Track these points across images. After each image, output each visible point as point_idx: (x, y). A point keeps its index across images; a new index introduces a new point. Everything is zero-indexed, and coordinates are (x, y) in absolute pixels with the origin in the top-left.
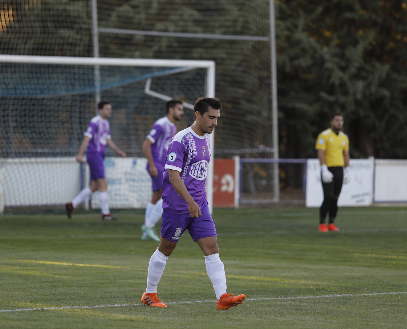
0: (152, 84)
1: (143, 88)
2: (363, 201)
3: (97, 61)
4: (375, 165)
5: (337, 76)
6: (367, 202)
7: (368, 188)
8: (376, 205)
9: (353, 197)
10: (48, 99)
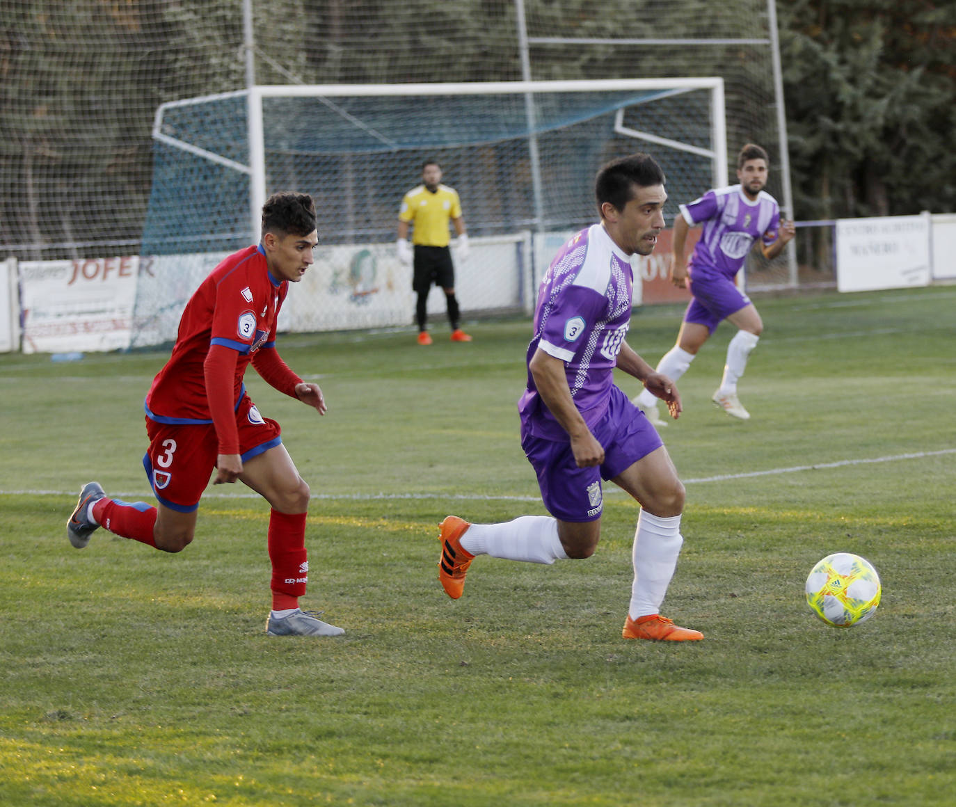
0: (626, 117)
1: (612, 125)
2: (917, 278)
3: (527, 86)
4: (932, 223)
5: (847, 93)
6: (923, 280)
7: (924, 260)
8: (937, 284)
9: (905, 273)
10: (480, 149)
